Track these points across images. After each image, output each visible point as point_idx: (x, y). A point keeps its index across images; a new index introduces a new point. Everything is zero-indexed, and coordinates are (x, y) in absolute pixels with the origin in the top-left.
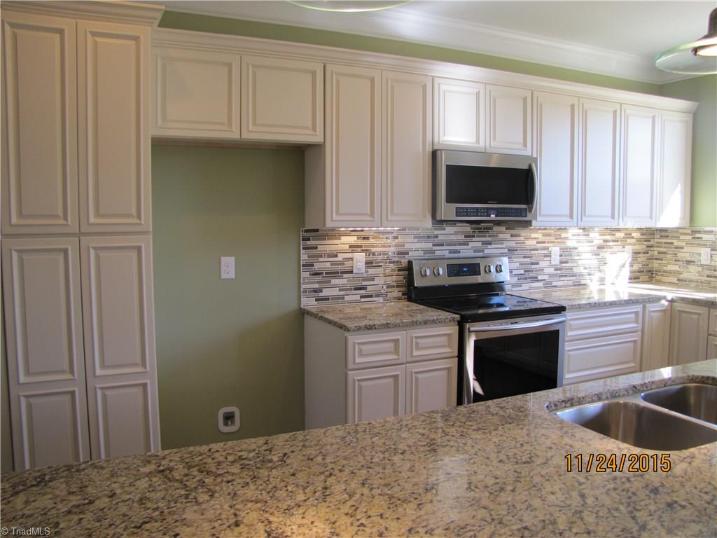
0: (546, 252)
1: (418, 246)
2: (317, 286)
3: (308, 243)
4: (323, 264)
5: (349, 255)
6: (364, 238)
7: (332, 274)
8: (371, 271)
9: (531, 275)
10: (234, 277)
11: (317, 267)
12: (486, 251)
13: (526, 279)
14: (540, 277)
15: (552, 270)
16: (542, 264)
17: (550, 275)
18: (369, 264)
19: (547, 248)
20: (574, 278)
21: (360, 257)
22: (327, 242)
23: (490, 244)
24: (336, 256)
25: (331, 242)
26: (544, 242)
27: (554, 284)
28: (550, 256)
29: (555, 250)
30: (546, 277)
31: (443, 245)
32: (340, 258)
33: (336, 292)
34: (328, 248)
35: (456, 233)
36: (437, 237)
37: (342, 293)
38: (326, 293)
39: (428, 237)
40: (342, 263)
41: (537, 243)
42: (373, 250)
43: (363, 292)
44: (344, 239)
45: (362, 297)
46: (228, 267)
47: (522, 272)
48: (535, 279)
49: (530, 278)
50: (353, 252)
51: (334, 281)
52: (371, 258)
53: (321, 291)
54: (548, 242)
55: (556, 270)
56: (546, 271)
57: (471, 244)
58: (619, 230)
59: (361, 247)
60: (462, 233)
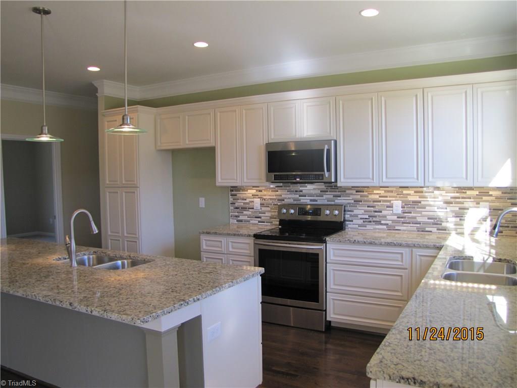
0: (389, 204)
1: (290, 196)
2: (237, 214)
3: (233, 192)
4: (240, 203)
5: (252, 200)
6: (260, 191)
7: (244, 209)
8: (264, 209)
9: (374, 219)
10: (204, 207)
11: (237, 205)
12: (336, 201)
13: (370, 222)
14: (383, 222)
15: (395, 218)
16: (384, 213)
17: (393, 221)
18: (262, 205)
19: (389, 201)
20: (418, 225)
21: (257, 202)
22: (241, 192)
23: (340, 197)
24: (246, 200)
25: (243, 192)
26: (387, 197)
27: (397, 228)
28: (392, 207)
29: (397, 205)
30: (390, 223)
31: (306, 196)
32: (247, 201)
33: (246, 218)
34: (242, 196)
35: (314, 189)
36: (301, 191)
37: (249, 219)
38: (241, 218)
39: (296, 191)
40: (248, 204)
41: (380, 197)
42: (264, 197)
43: (259, 219)
44: (250, 191)
45: (259, 222)
46: (202, 202)
47: (367, 217)
48: (379, 223)
49: (373, 222)
50: (254, 198)
51: (245, 212)
52: (263, 202)
53: (239, 217)
54: (390, 197)
55: (398, 218)
56: (388, 217)
57: (325, 197)
58: (471, 189)
59: (258, 195)
60: (319, 189)
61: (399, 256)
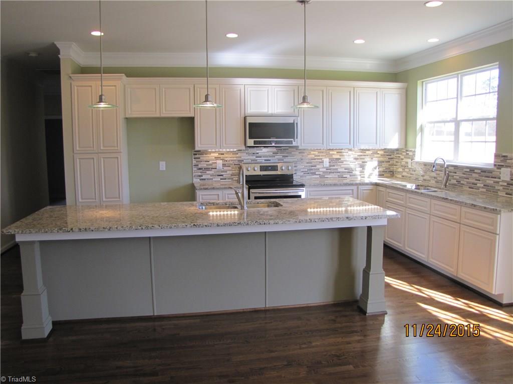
0: (320, 160)
1: (249, 157)
2: (200, 174)
3: (196, 156)
4: (203, 165)
5: (215, 161)
6: (222, 154)
7: (207, 169)
8: (225, 168)
9: (311, 171)
10: (165, 169)
11: (200, 166)
12: (285, 160)
13: (308, 173)
14: (317, 173)
15: (325, 170)
16: (318, 167)
17: (324, 172)
18: (224, 165)
19: (321, 159)
20: (339, 174)
21: (220, 162)
22: (204, 156)
23: (287, 157)
24: (209, 162)
25: (206, 156)
26: (319, 156)
27: (326, 176)
28: (323, 163)
29: (326, 161)
30: (321, 173)
31: (261, 157)
32: (210, 162)
33: (209, 177)
34: (205, 159)
35: (268, 152)
36: (258, 153)
37: (211, 177)
38: (204, 177)
39: (253, 154)
40: (211, 165)
41: (315, 156)
42: (226, 159)
43: (221, 177)
44: (212, 154)
45: (221, 179)
46: (163, 166)
47: (306, 170)
48: (314, 174)
49: (311, 173)
50: (216, 160)
51: (208, 172)
52: (225, 163)
53: (202, 176)
54: (322, 156)
55: (327, 169)
56: (320, 170)
57: (276, 157)
58: (369, 150)
59: (220, 158)
60: (271, 152)
61: (351, 191)
